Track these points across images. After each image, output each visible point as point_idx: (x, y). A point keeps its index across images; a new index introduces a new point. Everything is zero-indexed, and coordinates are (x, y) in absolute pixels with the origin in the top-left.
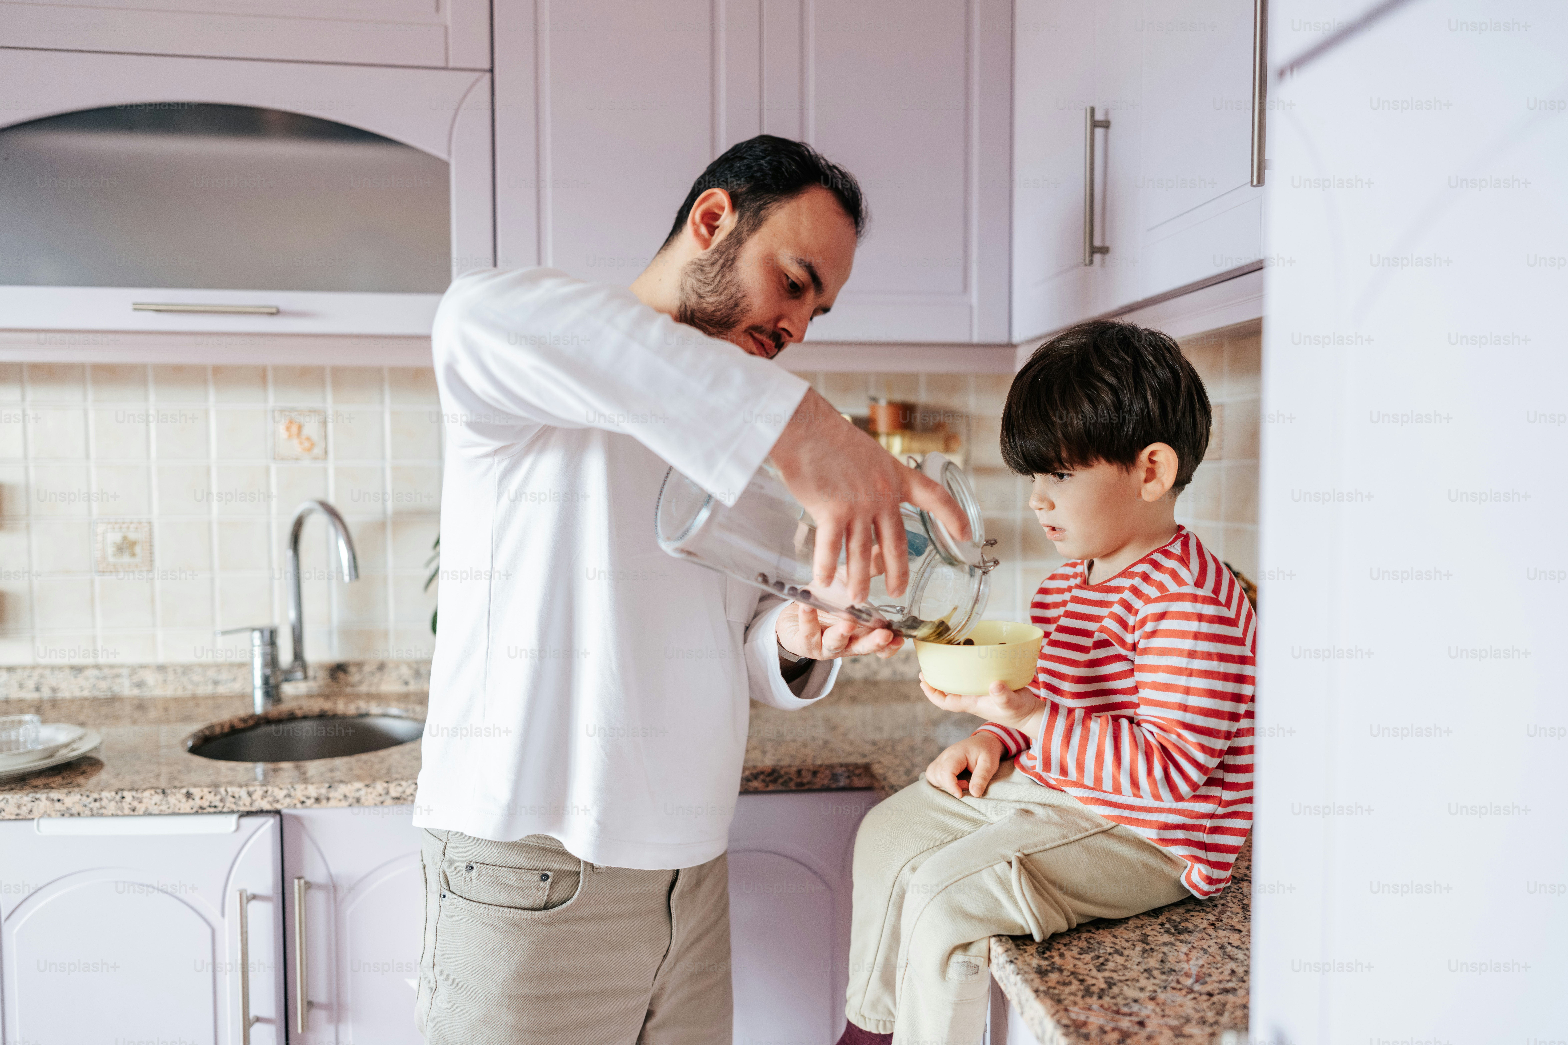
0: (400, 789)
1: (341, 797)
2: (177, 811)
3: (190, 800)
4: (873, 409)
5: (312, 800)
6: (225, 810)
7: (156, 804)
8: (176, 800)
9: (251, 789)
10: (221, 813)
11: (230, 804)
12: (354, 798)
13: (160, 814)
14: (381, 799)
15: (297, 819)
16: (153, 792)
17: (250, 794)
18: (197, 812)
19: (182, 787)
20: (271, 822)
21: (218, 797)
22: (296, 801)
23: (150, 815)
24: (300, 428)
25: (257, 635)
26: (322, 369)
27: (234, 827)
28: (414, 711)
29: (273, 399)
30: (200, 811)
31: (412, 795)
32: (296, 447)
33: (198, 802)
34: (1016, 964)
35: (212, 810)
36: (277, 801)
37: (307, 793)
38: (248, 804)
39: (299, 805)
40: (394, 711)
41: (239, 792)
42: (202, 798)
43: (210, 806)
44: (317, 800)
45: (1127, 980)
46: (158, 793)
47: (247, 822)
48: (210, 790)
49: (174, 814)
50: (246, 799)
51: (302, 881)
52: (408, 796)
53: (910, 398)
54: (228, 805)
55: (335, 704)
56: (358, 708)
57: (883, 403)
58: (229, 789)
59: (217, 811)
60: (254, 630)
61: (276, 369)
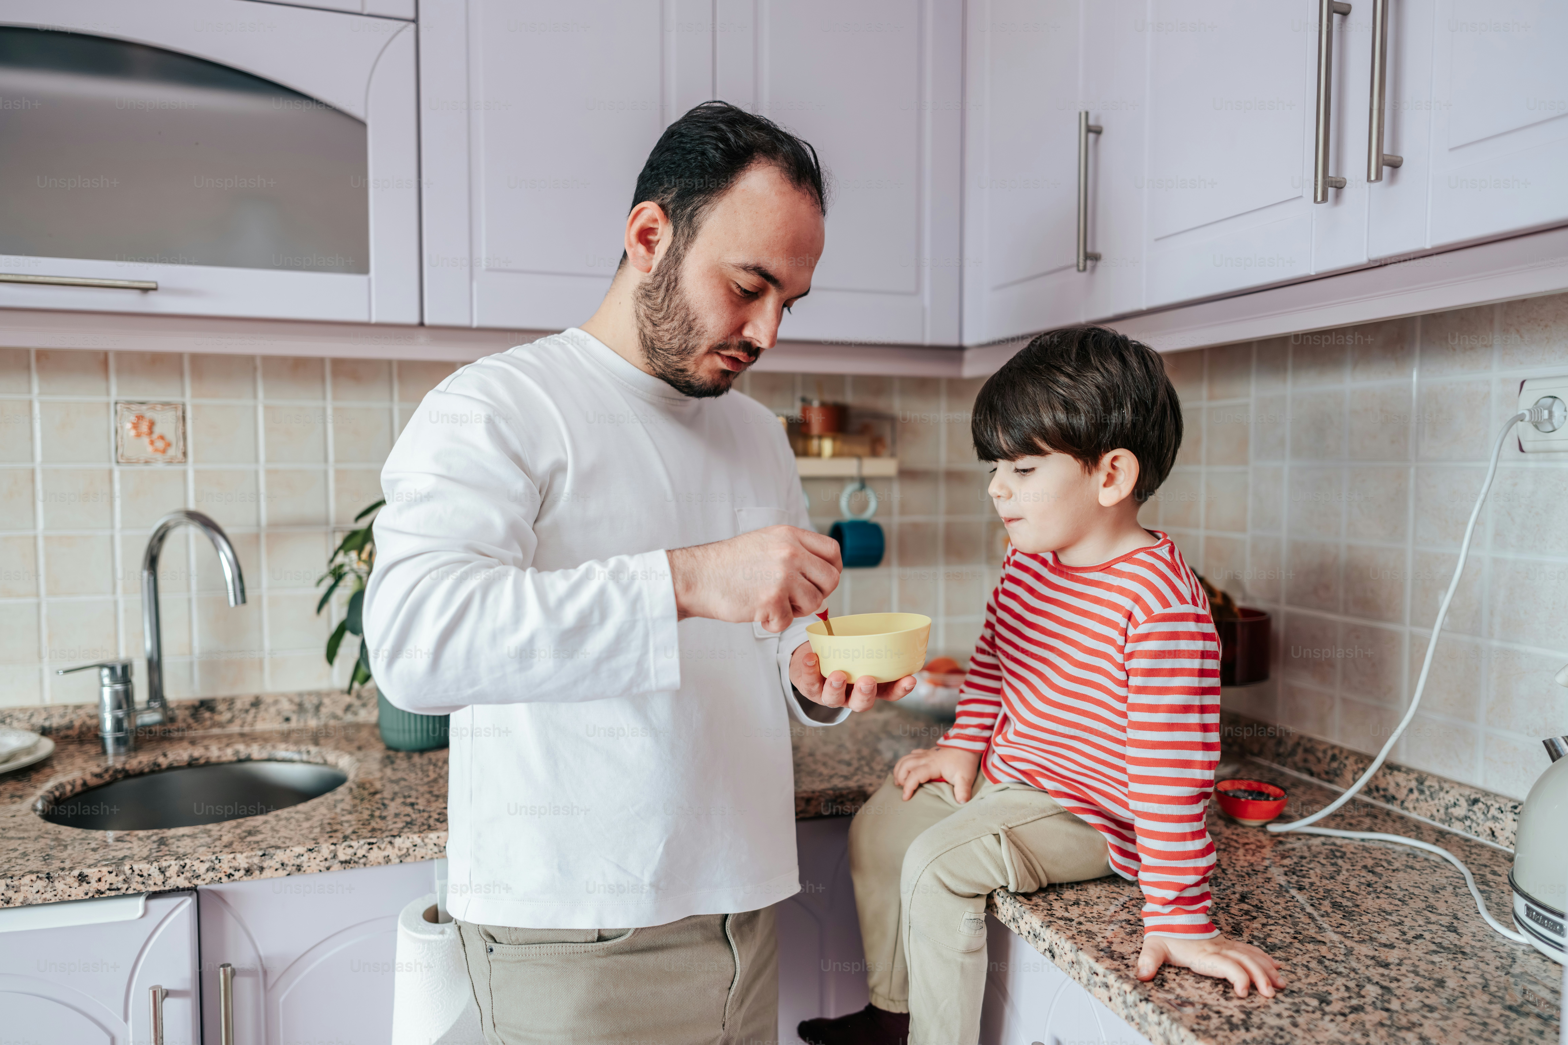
0: (350, 851)
1: (279, 866)
2: (66, 898)
3: (84, 884)
4: (804, 410)
5: (242, 872)
6: (130, 892)
7: (38, 892)
8: (65, 885)
9: (164, 864)
10: (125, 896)
11: (136, 884)
12: (293, 865)
13: (45, 904)
14: (327, 864)
15: (218, 896)
16: (34, 877)
17: (162, 871)
18: (93, 896)
19: (71, 869)
20: (188, 902)
21: (122, 877)
22: (222, 875)
23: (30, 905)
24: (152, 424)
25: (106, 672)
26: (180, 356)
27: (140, 912)
28: (308, 752)
29: (116, 390)
30: (98, 896)
31: (364, 856)
32: (145, 447)
33: (94, 886)
34: (1152, 1001)
35: (113, 893)
36: (198, 877)
37: (235, 864)
38: (160, 883)
39: (225, 879)
40: (281, 753)
41: (149, 869)
42: (100, 880)
43: (109, 889)
44: (248, 871)
45: (1259, 1007)
46: (41, 879)
47: (157, 904)
48: (110, 869)
49: (62, 902)
50: (159, 879)
51: (229, 969)
52: (359, 858)
53: (839, 399)
54: (134, 885)
55: (207, 748)
56: (237, 752)
57: (816, 404)
58: (135, 867)
59: (117, 894)
60: (102, 666)
61: (119, 354)
